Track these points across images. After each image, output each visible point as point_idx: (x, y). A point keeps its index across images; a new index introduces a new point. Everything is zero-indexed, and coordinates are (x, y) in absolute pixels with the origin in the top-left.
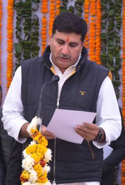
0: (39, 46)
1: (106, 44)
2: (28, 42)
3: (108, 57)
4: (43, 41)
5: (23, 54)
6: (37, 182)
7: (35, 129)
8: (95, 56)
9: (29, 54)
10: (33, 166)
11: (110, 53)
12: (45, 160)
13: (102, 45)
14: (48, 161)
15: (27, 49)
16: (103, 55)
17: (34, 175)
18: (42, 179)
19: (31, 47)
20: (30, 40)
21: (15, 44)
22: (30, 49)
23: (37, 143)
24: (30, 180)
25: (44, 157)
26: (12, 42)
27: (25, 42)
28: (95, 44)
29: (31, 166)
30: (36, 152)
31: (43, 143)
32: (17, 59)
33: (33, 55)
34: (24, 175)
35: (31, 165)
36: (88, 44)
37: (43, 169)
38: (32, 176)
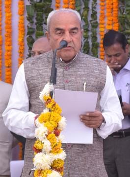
0: (52, 7)
1: (124, 4)
2: (41, 4)
3: (126, 18)
4: (57, 3)
5: (35, 17)
6: (51, 152)
7: (48, 96)
8: (112, 18)
9: (42, 17)
10: (47, 135)
11: (128, 14)
12: (59, 128)
13: (120, 6)
15: (39, 11)
16: (122, 16)
17: (47, 145)
18: (56, 149)
19: (44, 9)
20: (43, 2)
21: (27, 6)
22: (42, 11)
23: (50, 111)
24: (43, 150)
25: (58, 126)
26: (23, 4)
27: (37, 4)
28: (112, 4)
29: (44, 136)
30: (49, 120)
31: (57, 111)
32: (29, 22)
34: (37, 145)
35: (44, 134)
36: (105, 5)
37: (57, 139)
38: (46, 146)
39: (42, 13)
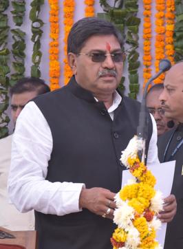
0: (138, 17)
2: (120, 11)
4: (146, 9)
6: (139, 246)
7: (134, 157)
9: (123, 31)
10: (133, 220)
12: (152, 209)
14: (157, 211)
15: (119, 23)
17: (134, 235)
18: (148, 242)
19: (125, 19)
20: (124, 8)
21: (98, 14)
22: (123, 23)
23: (138, 181)
24: (127, 244)
25: (150, 205)
26: (93, 12)
27: (115, 11)
29: (129, 221)
30: (137, 196)
31: (149, 182)
33: (129, 33)
34: (117, 235)
35: (129, 218)
37: (150, 225)
38: (132, 236)
39: (122, 25)
